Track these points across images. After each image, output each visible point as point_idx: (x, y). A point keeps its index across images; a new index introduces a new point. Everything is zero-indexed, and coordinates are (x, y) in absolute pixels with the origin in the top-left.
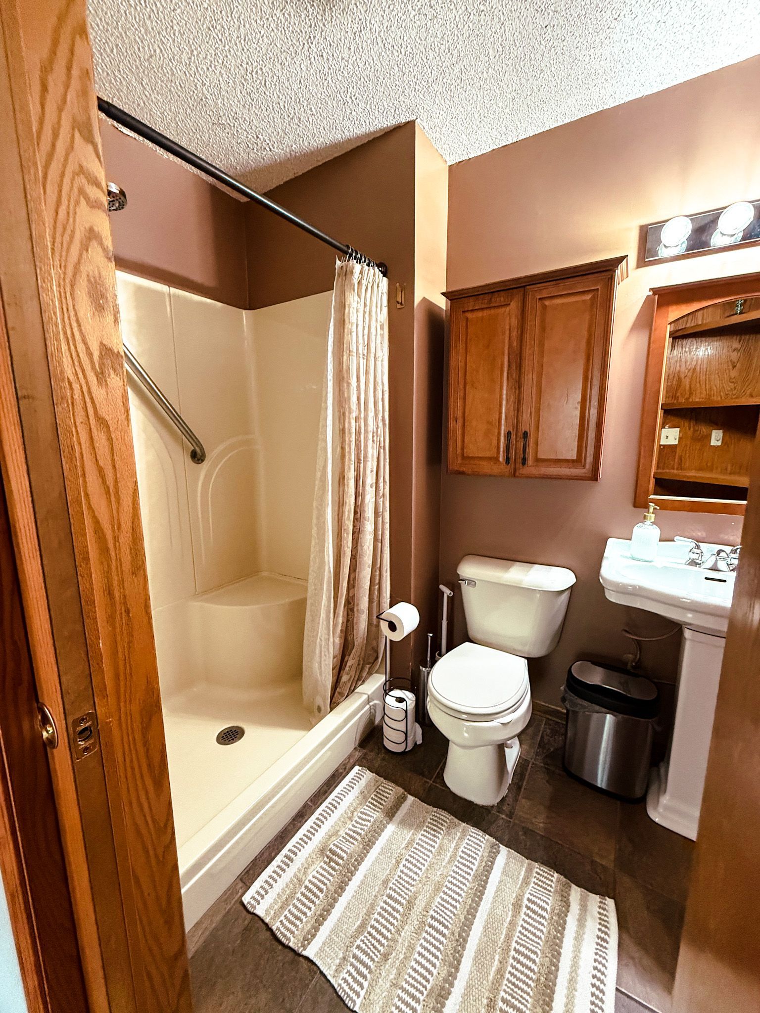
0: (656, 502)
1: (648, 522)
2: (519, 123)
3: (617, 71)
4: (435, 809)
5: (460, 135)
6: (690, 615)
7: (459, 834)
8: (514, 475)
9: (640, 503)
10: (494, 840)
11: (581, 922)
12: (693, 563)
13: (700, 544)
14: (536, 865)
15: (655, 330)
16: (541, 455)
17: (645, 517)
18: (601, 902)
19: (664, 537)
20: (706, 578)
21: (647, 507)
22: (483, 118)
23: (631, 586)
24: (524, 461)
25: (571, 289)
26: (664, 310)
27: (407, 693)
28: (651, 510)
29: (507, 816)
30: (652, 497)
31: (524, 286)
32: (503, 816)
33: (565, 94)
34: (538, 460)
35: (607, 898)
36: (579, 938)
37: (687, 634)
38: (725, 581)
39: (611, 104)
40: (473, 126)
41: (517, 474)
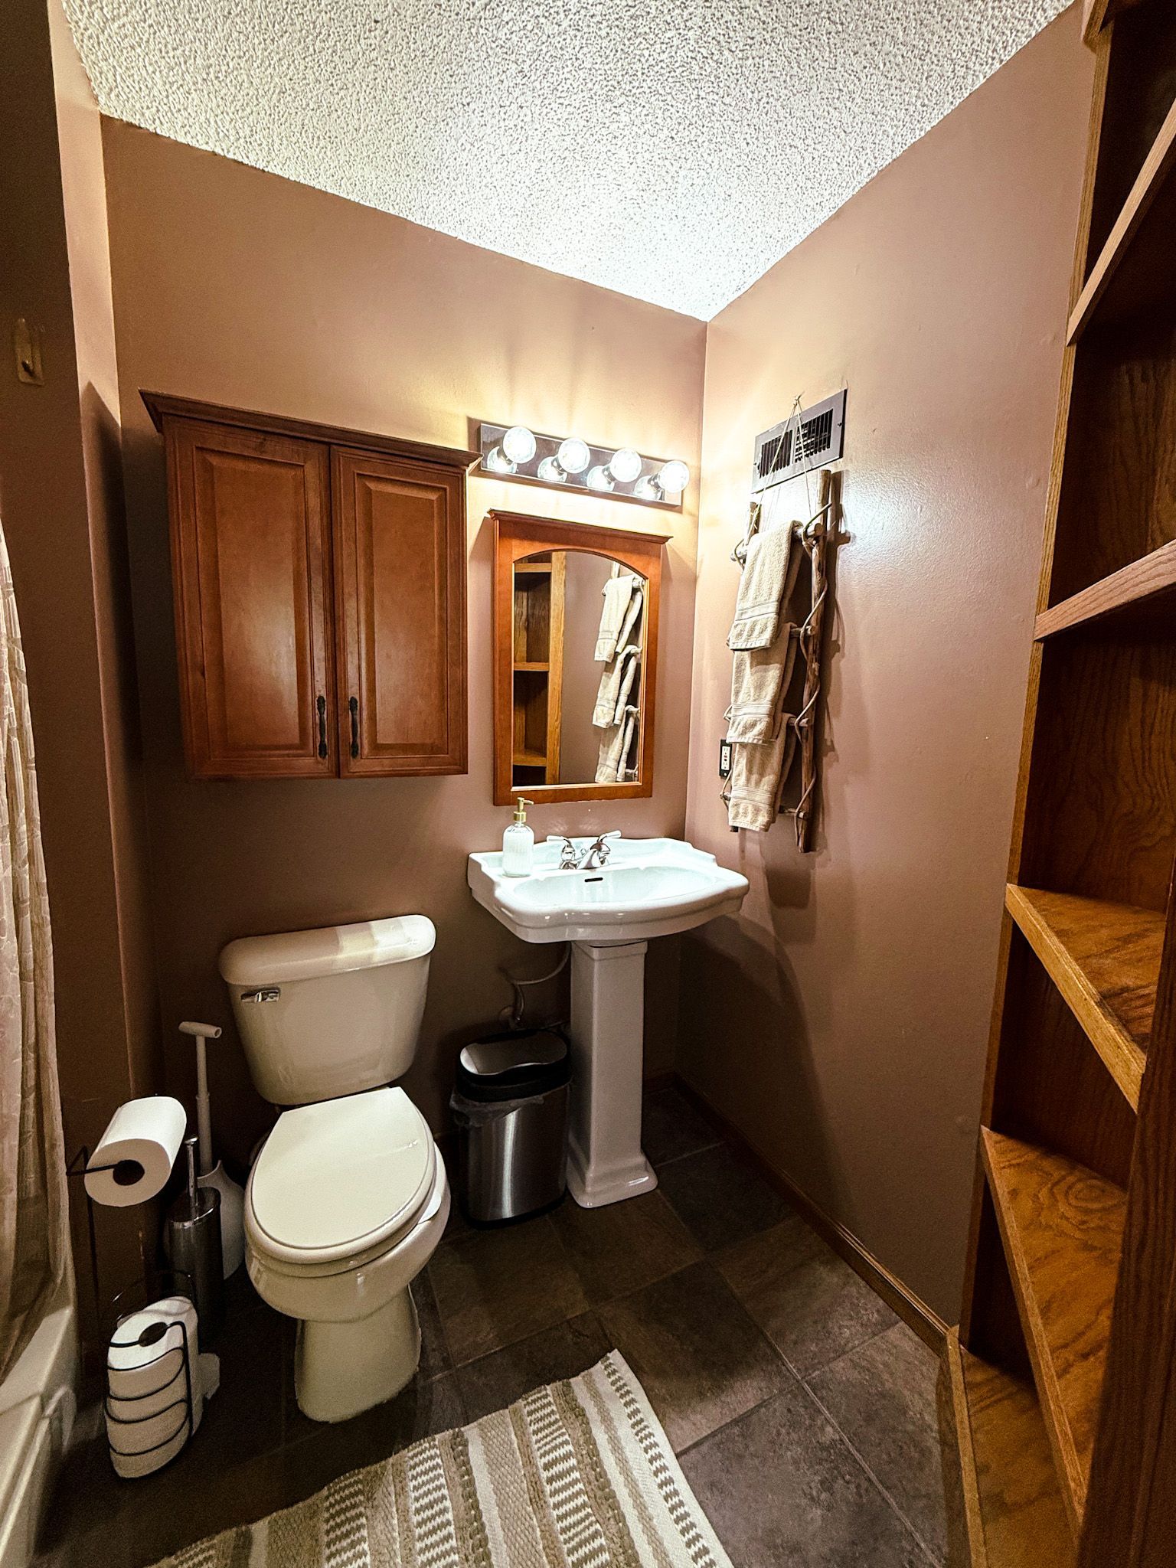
0: (527, 795)
1: (520, 823)
2: (278, 142)
3: (440, 178)
4: (325, 1492)
5: (150, 69)
6: (581, 930)
7: (392, 1489)
8: (338, 775)
9: (501, 799)
10: (451, 1431)
11: (607, 1420)
12: (567, 865)
13: (570, 840)
14: (521, 1402)
15: (500, 566)
16: (380, 740)
17: (516, 817)
18: (606, 1368)
19: (537, 840)
20: (587, 881)
21: (517, 803)
22: (212, 76)
23: (548, 915)
24: (355, 750)
25: (408, 475)
26: (506, 542)
27: (162, 1305)
28: (522, 807)
29: (441, 1370)
30: (515, 789)
31: (329, 444)
32: (439, 1376)
33: (365, 154)
34: (377, 748)
35: (608, 1355)
36: (616, 1447)
37: (595, 953)
38: (601, 879)
39: (416, 218)
40: (187, 77)
41: (344, 773)
